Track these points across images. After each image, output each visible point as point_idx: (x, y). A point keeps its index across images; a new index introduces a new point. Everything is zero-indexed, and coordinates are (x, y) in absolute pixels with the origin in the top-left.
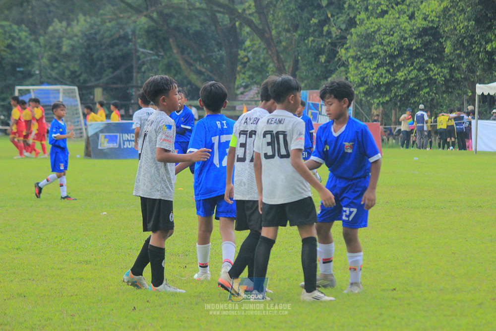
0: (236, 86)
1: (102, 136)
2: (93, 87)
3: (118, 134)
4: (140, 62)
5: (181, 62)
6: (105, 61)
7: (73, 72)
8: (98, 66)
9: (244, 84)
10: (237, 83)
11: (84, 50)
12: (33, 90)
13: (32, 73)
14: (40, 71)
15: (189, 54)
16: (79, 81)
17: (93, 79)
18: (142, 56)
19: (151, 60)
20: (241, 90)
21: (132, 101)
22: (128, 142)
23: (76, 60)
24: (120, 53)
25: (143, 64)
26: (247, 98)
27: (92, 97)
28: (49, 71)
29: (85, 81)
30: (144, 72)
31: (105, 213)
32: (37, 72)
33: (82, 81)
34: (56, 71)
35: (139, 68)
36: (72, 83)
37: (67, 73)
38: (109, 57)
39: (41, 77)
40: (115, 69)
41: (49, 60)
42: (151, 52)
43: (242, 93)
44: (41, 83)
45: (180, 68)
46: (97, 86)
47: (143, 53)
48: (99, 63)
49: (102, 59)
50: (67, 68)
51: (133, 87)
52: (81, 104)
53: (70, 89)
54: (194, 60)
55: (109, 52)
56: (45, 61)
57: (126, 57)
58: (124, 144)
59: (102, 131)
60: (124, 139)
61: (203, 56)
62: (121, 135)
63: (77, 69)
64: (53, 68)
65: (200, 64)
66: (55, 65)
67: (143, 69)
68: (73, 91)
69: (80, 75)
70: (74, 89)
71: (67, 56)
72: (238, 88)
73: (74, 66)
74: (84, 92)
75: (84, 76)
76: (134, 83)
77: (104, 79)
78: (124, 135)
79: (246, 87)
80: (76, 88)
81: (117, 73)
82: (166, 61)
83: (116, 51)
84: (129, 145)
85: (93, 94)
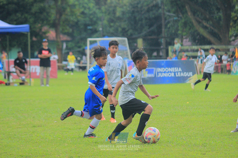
0: (229, 36)
2: (136, 38)
3: (154, 68)
4: (167, 21)
5: (194, 21)
6: (144, 21)
7: (124, 29)
8: (139, 25)
9: (235, 34)
10: (230, 34)
11: (130, 15)
12: (99, 41)
13: (97, 30)
14: (103, 28)
15: (198, 16)
16: (127, 35)
17: (136, 33)
18: (168, 17)
19: (174, 20)
20: (233, 38)
21: (162, 47)
22: (161, 74)
23: (125, 21)
24: (153, 16)
25: (169, 22)
26: (236, 43)
27: (135, 44)
28: (108, 28)
29: (131, 35)
30: (169, 28)
32: (101, 29)
33: (129, 34)
34: (113, 28)
35: (166, 25)
36: (123, 36)
37: (120, 29)
38: (146, 19)
39: (103, 32)
40: (150, 26)
41: (108, 21)
42: (174, 15)
43: (234, 40)
44: (104, 36)
45: (193, 25)
46: (139, 37)
47: (168, 15)
48: (140, 22)
49: (141, 20)
50: (120, 26)
51: (162, 38)
54: (202, 19)
55: (146, 16)
56: (105, 22)
57: (158, 18)
58: (158, 75)
60: (158, 71)
61: (208, 17)
62: (156, 68)
63: (126, 26)
64: (111, 27)
65: (205, 22)
66: (112, 24)
67: (169, 26)
69: (128, 31)
70: (124, 41)
71: (119, 19)
72: (231, 37)
73: (124, 25)
74: (131, 41)
75: (130, 31)
76: (163, 35)
77: (144, 33)
78: (158, 69)
80: (126, 39)
81: (152, 28)
82: (183, 21)
83: (151, 15)
84: (161, 75)
85: (136, 42)
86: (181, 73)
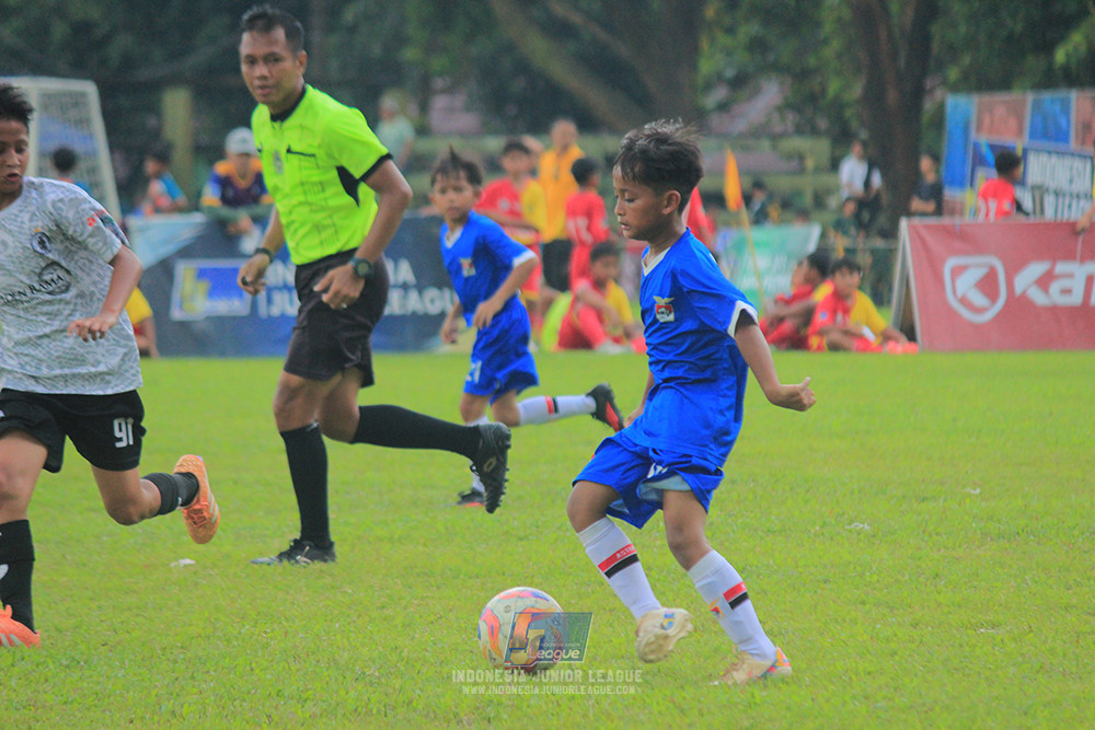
0: (700, 80)
1: (185, 272)
2: (156, 87)
7: (82, 28)
9: (730, 73)
10: (706, 66)
16: (104, 60)
17: (158, 55)
20: (720, 94)
22: (287, 296)
26: (740, 125)
27: (152, 122)
29: (128, 63)
30: (353, 28)
31: (188, 561)
33: (115, 62)
34: (16, 23)
36: (78, 70)
37: (60, 30)
43: (723, 107)
45: (488, 11)
46: (174, 81)
50: (60, 12)
52: (113, 147)
53: (70, 94)
58: (269, 301)
59: (186, 252)
60: (272, 281)
63: (95, 14)
68: (78, 101)
69: (108, 38)
70: (83, 95)
72: (708, 87)
74: (124, 102)
75: (123, 43)
79: (740, 82)
80: (90, 89)
85: (155, 109)
86: (405, 297)
